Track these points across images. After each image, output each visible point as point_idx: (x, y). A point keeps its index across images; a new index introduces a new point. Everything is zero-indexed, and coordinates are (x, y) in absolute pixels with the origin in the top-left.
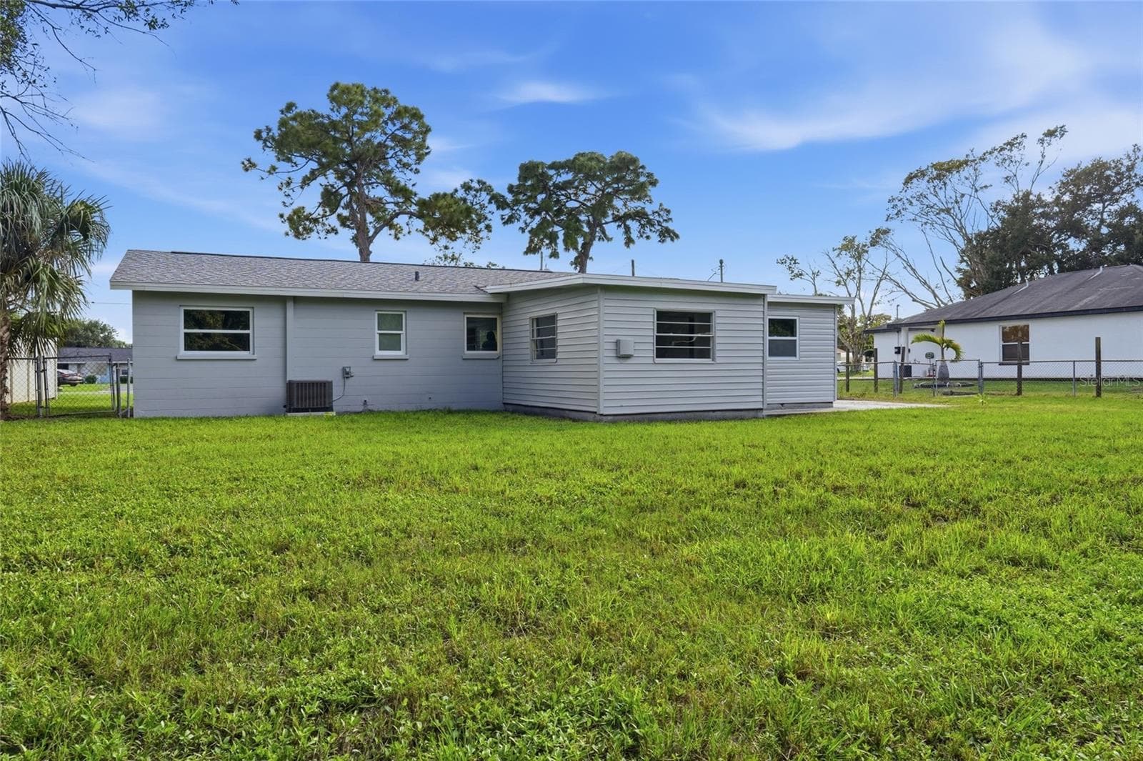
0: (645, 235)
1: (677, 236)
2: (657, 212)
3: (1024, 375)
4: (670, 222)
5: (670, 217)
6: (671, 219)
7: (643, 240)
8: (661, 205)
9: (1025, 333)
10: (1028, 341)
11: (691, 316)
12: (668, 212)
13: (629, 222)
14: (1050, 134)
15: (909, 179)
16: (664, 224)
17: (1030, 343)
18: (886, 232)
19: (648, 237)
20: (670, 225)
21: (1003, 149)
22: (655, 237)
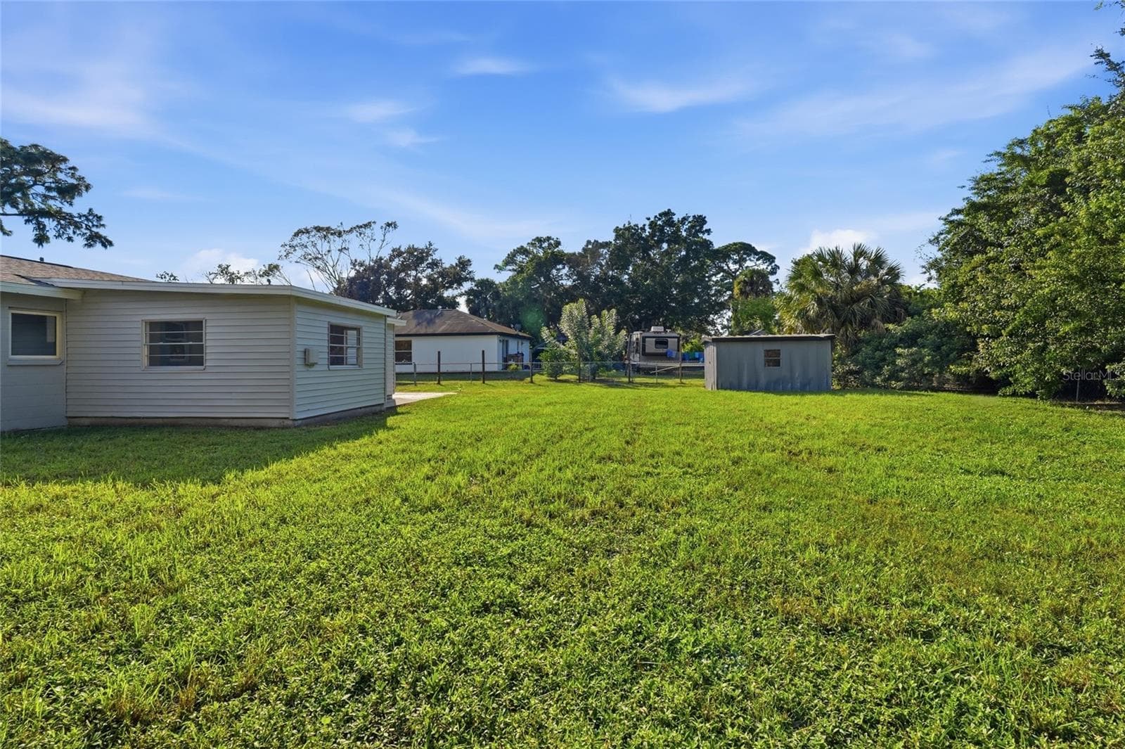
0: (65, 236)
1: (111, 244)
2: (84, 216)
3: (441, 371)
4: (102, 228)
5: (102, 223)
6: (103, 225)
7: (63, 242)
8: (90, 210)
9: (409, 345)
10: (411, 349)
12: (99, 218)
13: (45, 221)
14: (389, 225)
15: (296, 234)
16: (94, 229)
17: (413, 351)
18: (276, 267)
19: (70, 239)
20: (102, 231)
21: (361, 227)
22: (80, 241)
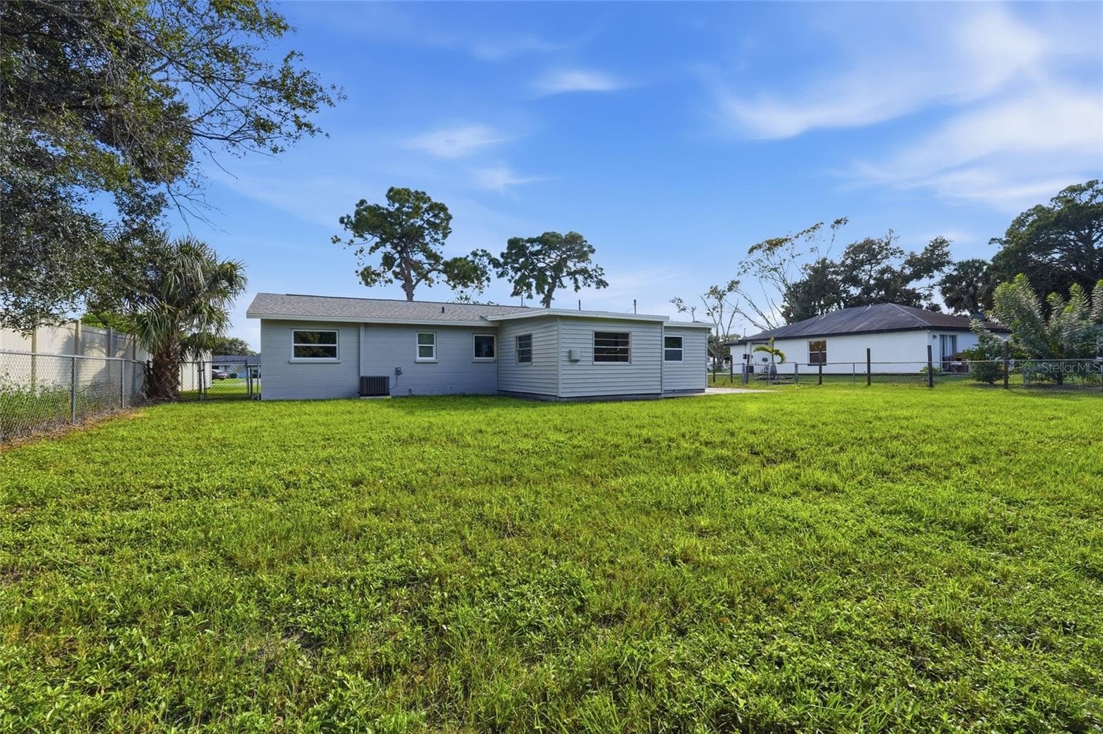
0: (587, 285)
1: (607, 285)
2: (594, 270)
4: (603, 276)
5: (603, 272)
6: (603, 274)
7: (586, 288)
8: (597, 265)
9: (824, 345)
10: (825, 351)
11: (616, 335)
12: (602, 269)
14: (838, 222)
15: (751, 250)
16: (599, 277)
17: (827, 352)
18: (737, 283)
19: (589, 285)
20: (603, 278)
21: (809, 231)
22: (594, 285)
